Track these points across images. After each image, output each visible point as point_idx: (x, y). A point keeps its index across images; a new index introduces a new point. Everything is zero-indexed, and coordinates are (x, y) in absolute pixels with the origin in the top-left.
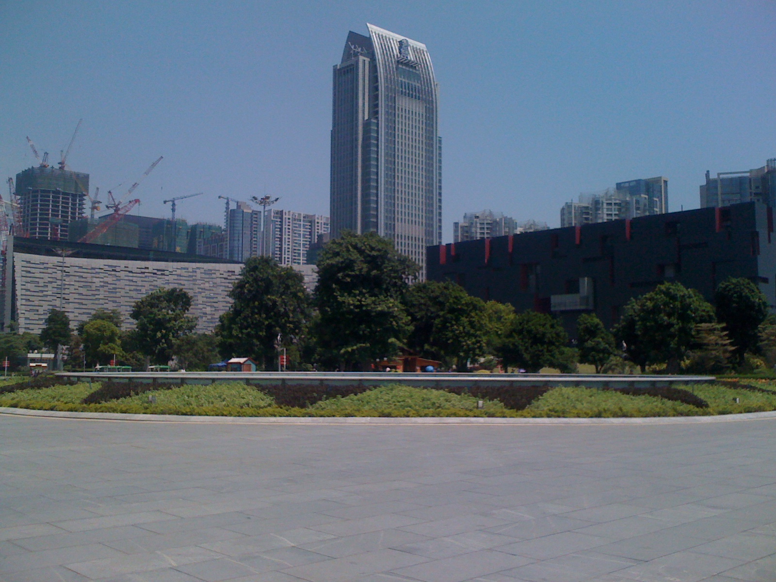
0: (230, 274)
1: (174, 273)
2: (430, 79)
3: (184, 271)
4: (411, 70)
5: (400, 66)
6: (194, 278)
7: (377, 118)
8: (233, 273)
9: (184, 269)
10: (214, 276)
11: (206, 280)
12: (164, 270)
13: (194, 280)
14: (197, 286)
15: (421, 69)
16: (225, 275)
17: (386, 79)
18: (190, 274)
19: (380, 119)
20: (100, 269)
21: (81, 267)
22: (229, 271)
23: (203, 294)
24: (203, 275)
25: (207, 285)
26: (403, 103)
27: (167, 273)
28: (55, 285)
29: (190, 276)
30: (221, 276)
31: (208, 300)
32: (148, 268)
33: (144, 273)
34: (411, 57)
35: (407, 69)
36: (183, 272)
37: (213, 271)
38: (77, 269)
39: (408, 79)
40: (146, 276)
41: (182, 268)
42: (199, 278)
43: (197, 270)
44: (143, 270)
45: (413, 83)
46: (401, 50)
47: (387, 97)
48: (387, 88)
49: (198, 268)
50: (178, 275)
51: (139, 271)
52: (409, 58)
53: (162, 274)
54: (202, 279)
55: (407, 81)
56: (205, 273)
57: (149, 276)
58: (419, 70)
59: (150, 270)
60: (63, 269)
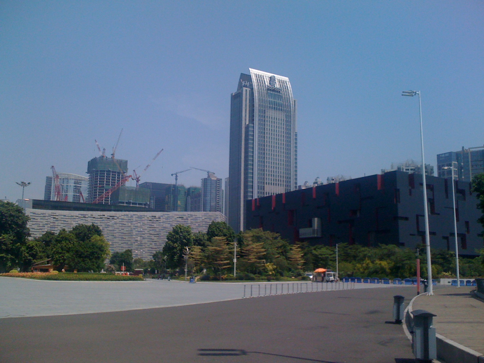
0: (153, 218)
1: (120, 218)
2: (289, 98)
3: (126, 216)
4: (276, 93)
5: (269, 92)
6: (131, 220)
7: (253, 124)
8: (155, 218)
9: (126, 215)
10: (143, 219)
11: (138, 221)
12: (114, 217)
13: (131, 222)
14: (133, 225)
15: (283, 93)
16: (150, 219)
17: (259, 100)
18: (129, 218)
19: (255, 124)
20: (76, 216)
21: (64, 216)
22: (152, 216)
23: (136, 230)
24: (137, 219)
25: (139, 224)
26: (271, 113)
28: (49, 226)
29: (129, 219)
30: (148, 219)
31: (139, 233)
32: (104, 215)
33: (102, 218)
34: (277, 86)
35: (274, 93)
36: (125, 218)
37: (143, 217)
38: (63, 217)
39: (274, 99)
40: (103, 220)
41: (124, 215)
42: (135, 221)
43: (134, 216)
44: (102, 217)
45: (278, 101)
46: (271, 82)
47: (260, 111)
48: (259, 105)
49: (134, 215)
50: (122, 219)
51: (99, 217)
52: (276, 86)
53: (113, 219)
54: (136, 221)
55: (273, 100)
56: (138, 218)
57: (105, 220)
58: (282, 93)
59: (106, 216)
60: (55, 217)
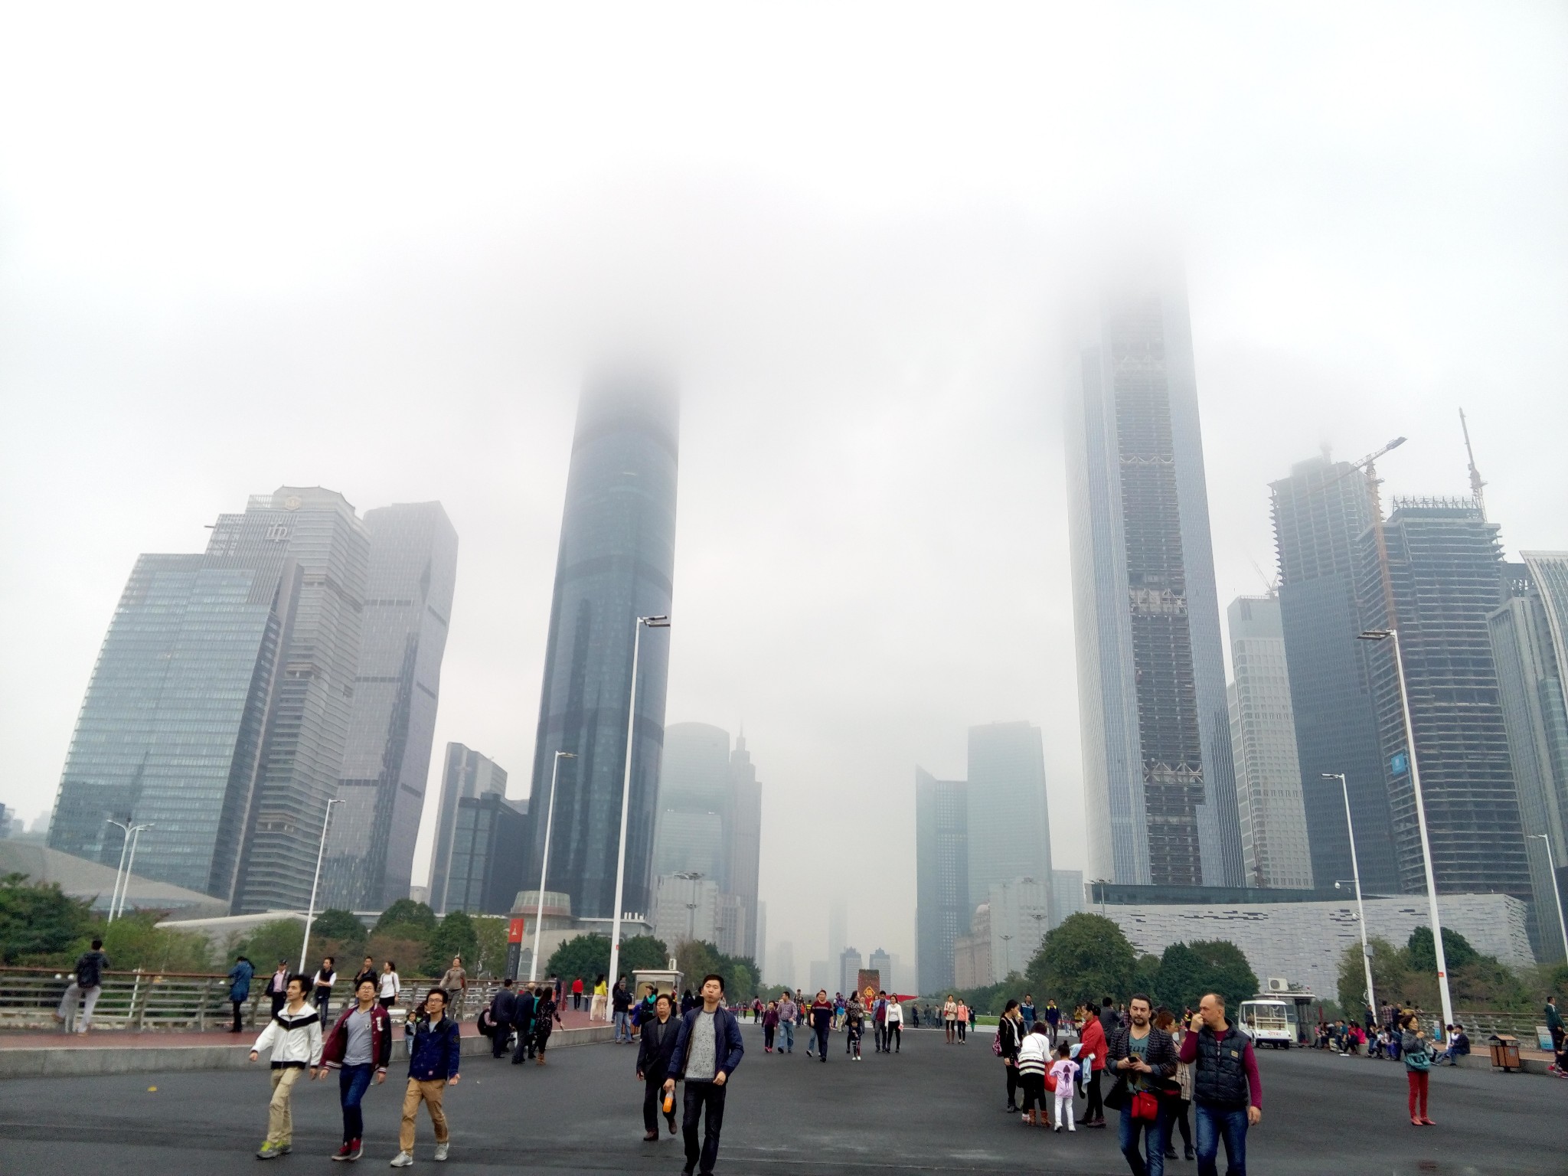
0: (1343, 914)
1: (1270, 916)
3: (1281, 913)
7: (1557, 676)
9: (1282, 910)
12: (1256, 914)
19: (1561, 676)
20: (1179, 915)
22: (1342, 911)
27: (1260, 916)
29: (1288, 919)
32: (1237, 912)
33: (1232, 918)
36: (1280, 915)
40: (1236, 923)
41: (1278, 910)
44: (1231, 915)
51: (1226, 916)
53: (1255, 919)
59: (1240, 914)
60: (1138, 918)
